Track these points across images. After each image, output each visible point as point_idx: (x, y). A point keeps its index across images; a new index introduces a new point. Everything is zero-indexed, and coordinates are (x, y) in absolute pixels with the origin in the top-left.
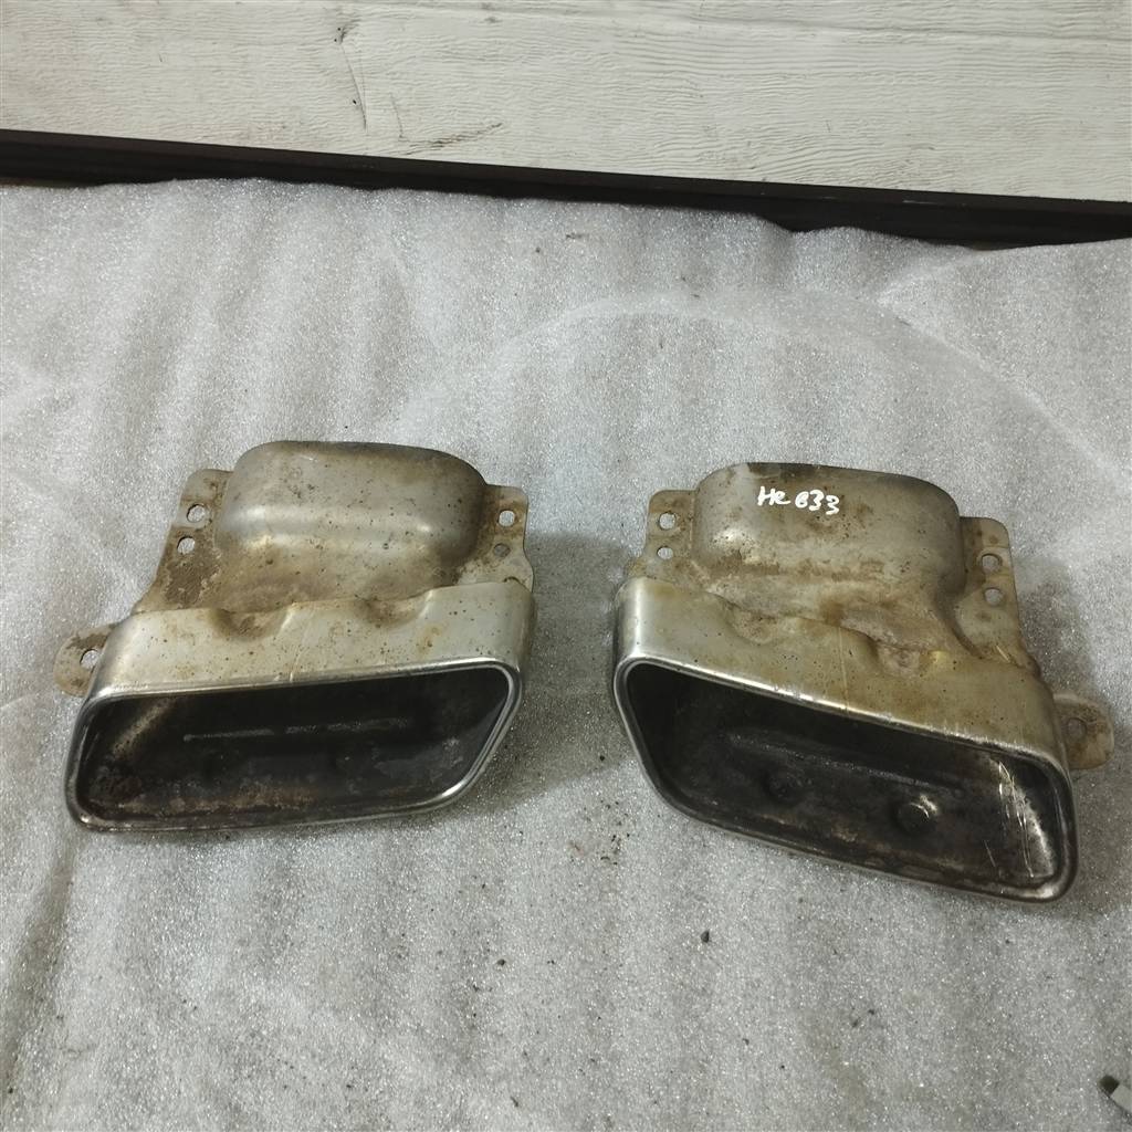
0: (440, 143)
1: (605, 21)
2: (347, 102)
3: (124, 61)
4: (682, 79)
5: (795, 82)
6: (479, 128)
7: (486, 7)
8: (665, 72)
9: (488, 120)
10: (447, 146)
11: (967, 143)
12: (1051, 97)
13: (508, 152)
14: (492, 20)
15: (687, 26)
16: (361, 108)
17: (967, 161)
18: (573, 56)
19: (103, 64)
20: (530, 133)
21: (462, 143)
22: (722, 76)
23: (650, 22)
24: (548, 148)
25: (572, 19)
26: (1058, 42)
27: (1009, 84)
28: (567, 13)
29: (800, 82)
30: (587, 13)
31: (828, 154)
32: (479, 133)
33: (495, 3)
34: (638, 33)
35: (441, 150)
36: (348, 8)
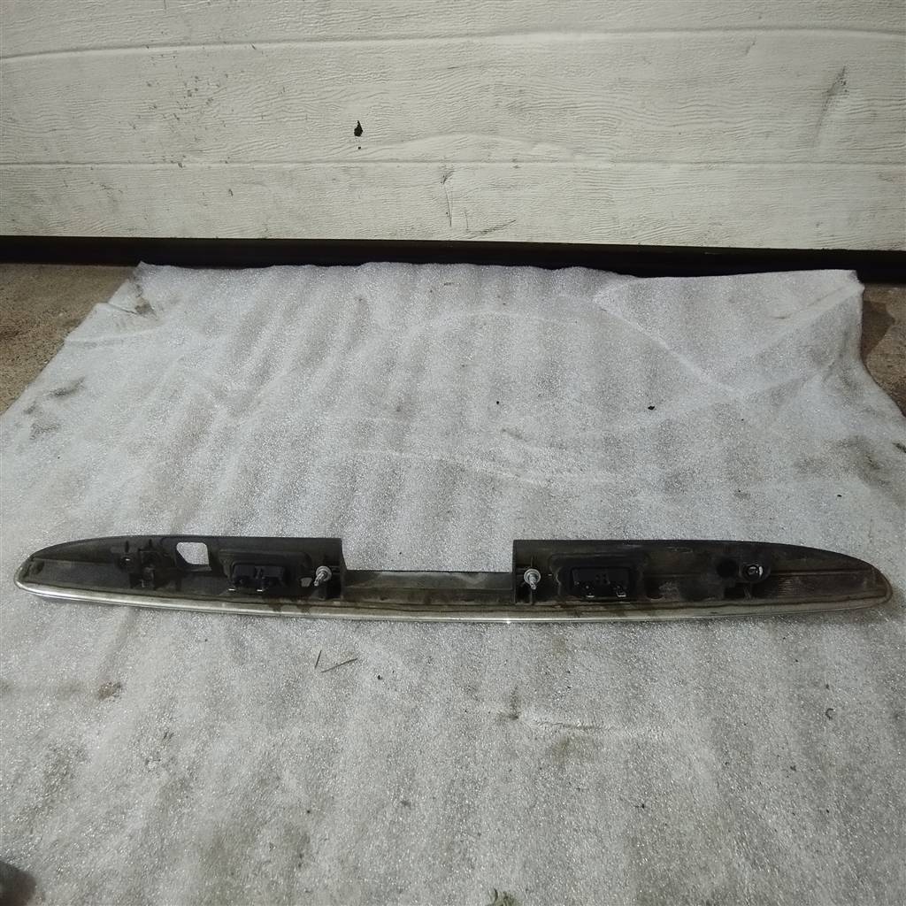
0: (486, 232)
1: (570, 165)
2: (444, 214)
4: (604, 193)
6: (506, 223)
7: (514, 161)
8: (596, 190)
9: (509, 218)
10: (489, 233)
13: (517, 235)
14: (516, 167)
15: (610, 165)
16: (450, 217)
18: (553, 183)
20: (528, 224)
21: (496, 231)
22: (624, 191)
23: (591, 164)
24: (537, 232)
25: (554, 164)
26: (786, 165)
28: (553, 161)
29: (660, 192)
30: (561, 161)
32: (504, 225)
33: (519, 158)
34: (585, 170)
35: (486, 235)
36: (449, 165)
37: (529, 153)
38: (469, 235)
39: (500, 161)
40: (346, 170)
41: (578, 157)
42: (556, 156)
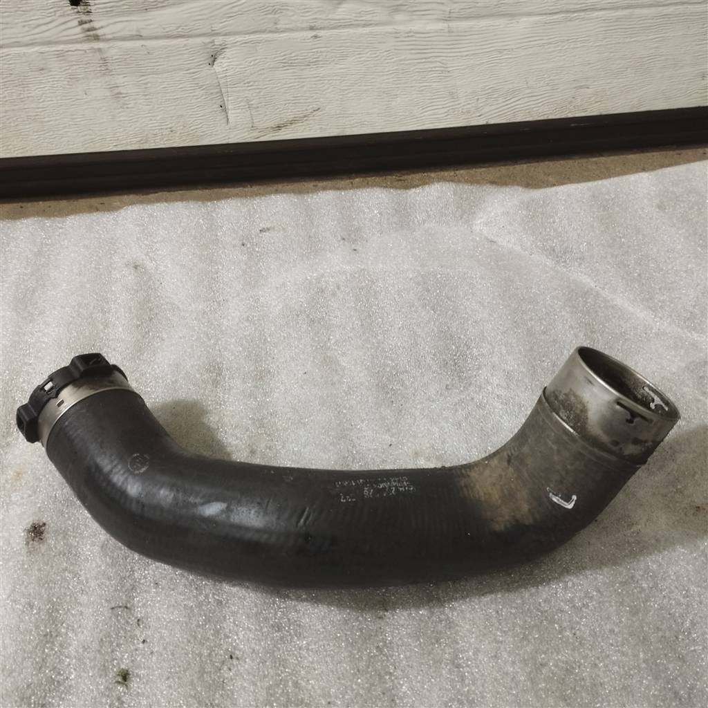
0: (279, 127)
1: (389, 28)
2: (216, 107)
3: (59, 98)
4: (436, 62)
5: (506, 54)
6: (305, 113)
7: (312, 28)
8: (425, 58)
9: (311, 107)
10: (283, 129)
11: (609, 81)
12: (656, 45)
13: (324, 127)
14: (316, 37)
15: (441, 25)
16: (225, 110)
17: (608, 93)
18: (368, 55)
19: (43, 102)
20: (338, 112)
21: (293, 126)
22: (462, 56)
23: (417, 26)
24: (350, 121)
25: (367, 30)
26: (660, 9)
27: (633, 40)
28: (364, 26)
29: (509, 54)
30: (376, 25)
31: (526, 100)
32: (305, 116)
33: (318, 24)
34: (410, 34)
35: (281, 132)
36: (219, 40)
37: (330, 16)
38: (255, 134)
39: (292, 30)
40: (60, 55)
41: (399, 17)
42: (368, 17)
